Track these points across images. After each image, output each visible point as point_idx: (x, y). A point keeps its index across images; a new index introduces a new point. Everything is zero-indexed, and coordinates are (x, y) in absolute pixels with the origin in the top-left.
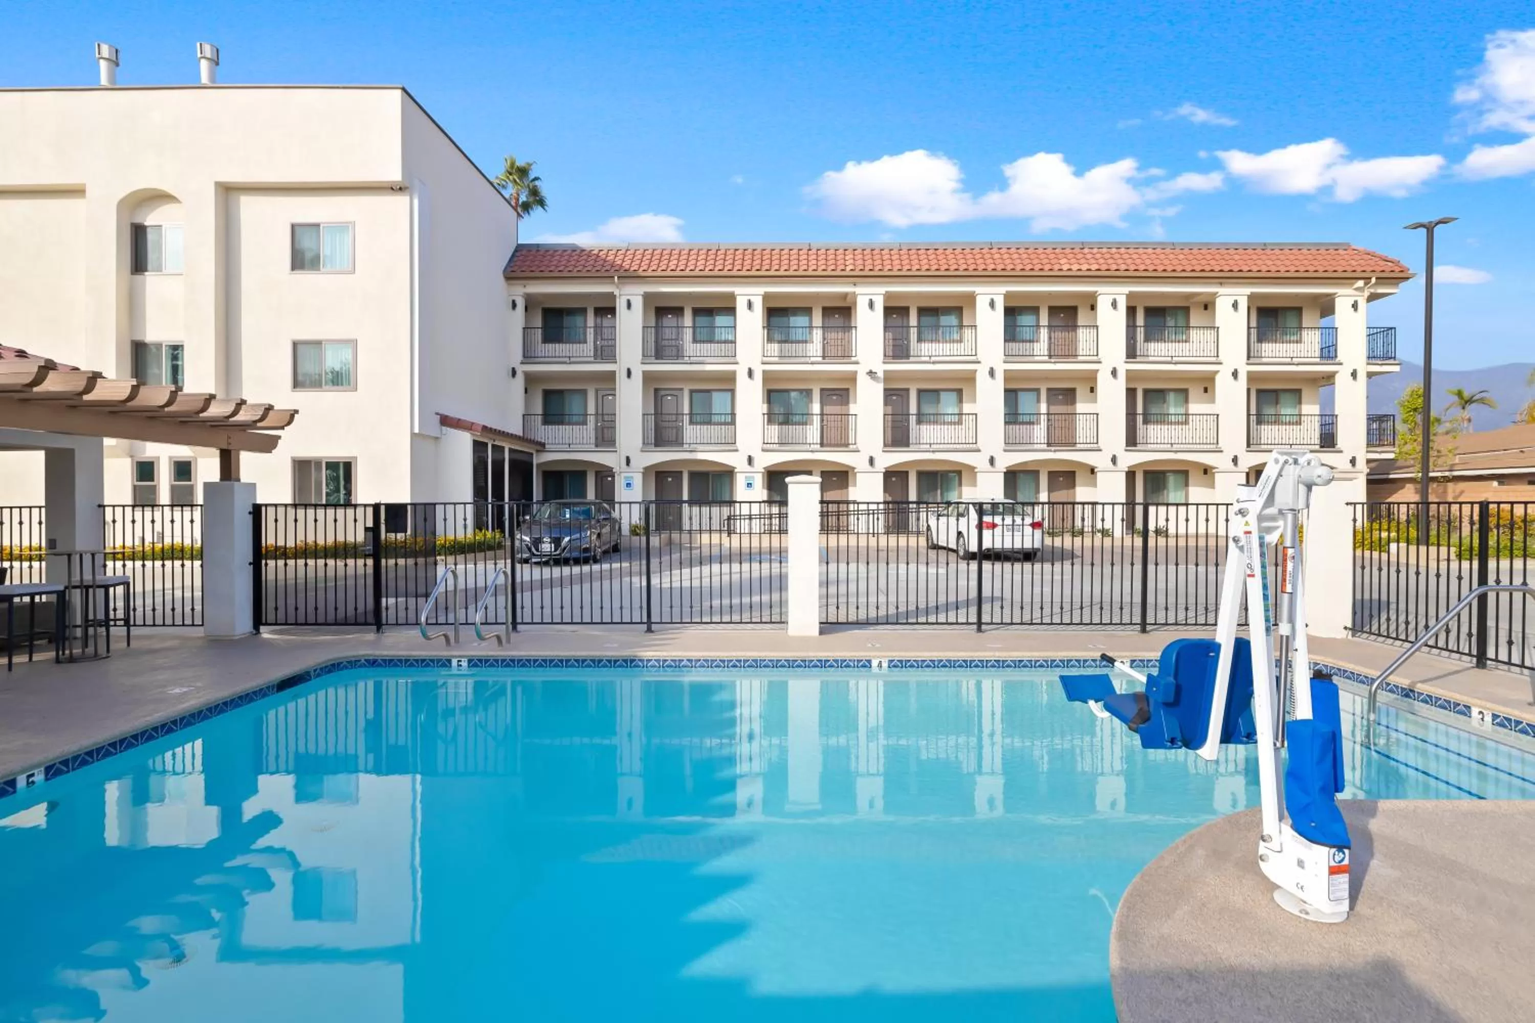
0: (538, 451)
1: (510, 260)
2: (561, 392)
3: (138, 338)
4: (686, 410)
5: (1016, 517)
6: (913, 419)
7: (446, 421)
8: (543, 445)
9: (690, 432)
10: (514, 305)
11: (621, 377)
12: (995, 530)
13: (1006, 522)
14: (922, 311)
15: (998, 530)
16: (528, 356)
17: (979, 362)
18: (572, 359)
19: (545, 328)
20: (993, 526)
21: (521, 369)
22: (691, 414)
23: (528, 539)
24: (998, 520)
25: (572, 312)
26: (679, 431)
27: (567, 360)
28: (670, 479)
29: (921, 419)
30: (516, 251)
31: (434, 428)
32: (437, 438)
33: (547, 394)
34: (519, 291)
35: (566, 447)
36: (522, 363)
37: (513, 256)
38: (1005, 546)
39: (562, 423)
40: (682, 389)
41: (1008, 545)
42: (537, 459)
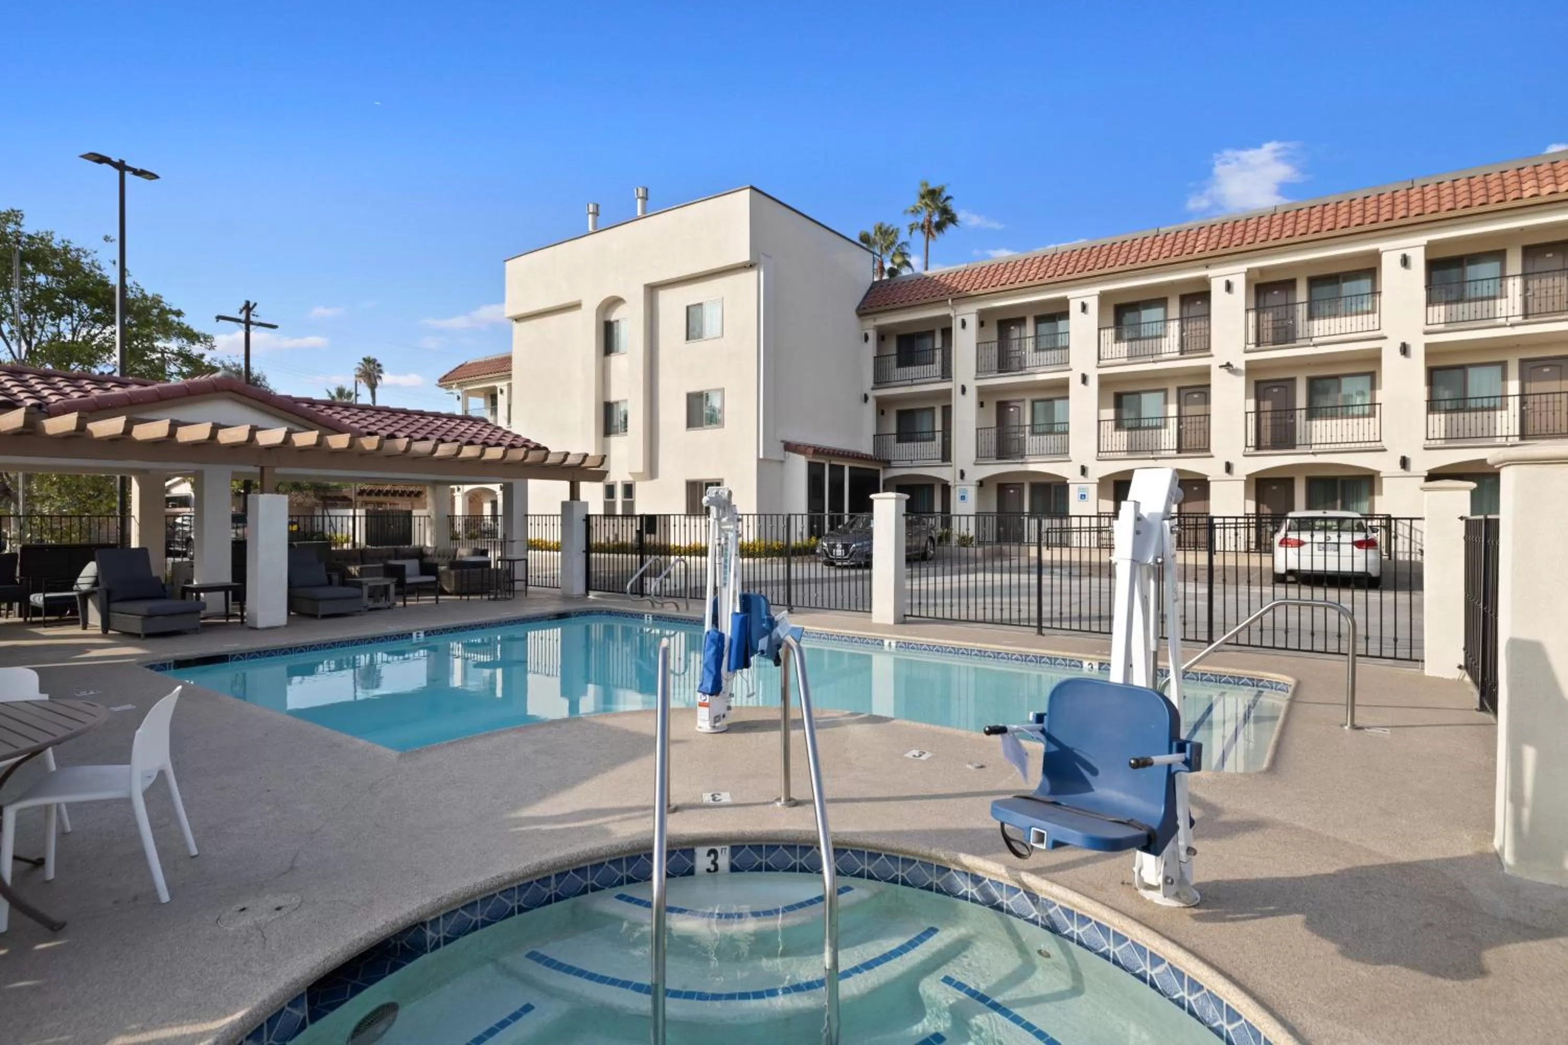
0: (884, 468)
1: (865, 297)
2: (911, 412)
3: (607, 400)
4: (1028, 421)
5: (1328, 534)
6: (1301, 416)
7: (789, 447)
8: (889, 462)
9: (1032, 442)
10: (866, 338)
11: (956, 394)
12: (1302, 548)
13: (1315, 539)
14: (1313, 282)
15: (1305, 550)
16: (880, 380)
17: (1385, 338)
18: (915, 382)
19: (899, 353)
20: (1300, 544)
21: (872, 394)
22: (1033, 425)
23: (825, 544)
24: (1305, 536)
25: (922, 335)
26: (1022, 442)
27: (910, 382)
28: (1012, 491)
29: (1313, 413)
30: (871, 288)
31: (778, 452)
32: (782, 462)
33: (901, 414)
34: (870, 326)
35: (908, 463)
36: (873, 389)
37: (868, 293)
38: (1315, 568)
39: (911, 440)
40: (1023, 400)
41: (1319, 566)
42: (884, 474)
